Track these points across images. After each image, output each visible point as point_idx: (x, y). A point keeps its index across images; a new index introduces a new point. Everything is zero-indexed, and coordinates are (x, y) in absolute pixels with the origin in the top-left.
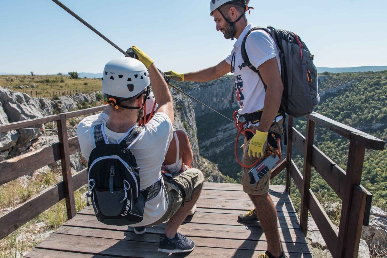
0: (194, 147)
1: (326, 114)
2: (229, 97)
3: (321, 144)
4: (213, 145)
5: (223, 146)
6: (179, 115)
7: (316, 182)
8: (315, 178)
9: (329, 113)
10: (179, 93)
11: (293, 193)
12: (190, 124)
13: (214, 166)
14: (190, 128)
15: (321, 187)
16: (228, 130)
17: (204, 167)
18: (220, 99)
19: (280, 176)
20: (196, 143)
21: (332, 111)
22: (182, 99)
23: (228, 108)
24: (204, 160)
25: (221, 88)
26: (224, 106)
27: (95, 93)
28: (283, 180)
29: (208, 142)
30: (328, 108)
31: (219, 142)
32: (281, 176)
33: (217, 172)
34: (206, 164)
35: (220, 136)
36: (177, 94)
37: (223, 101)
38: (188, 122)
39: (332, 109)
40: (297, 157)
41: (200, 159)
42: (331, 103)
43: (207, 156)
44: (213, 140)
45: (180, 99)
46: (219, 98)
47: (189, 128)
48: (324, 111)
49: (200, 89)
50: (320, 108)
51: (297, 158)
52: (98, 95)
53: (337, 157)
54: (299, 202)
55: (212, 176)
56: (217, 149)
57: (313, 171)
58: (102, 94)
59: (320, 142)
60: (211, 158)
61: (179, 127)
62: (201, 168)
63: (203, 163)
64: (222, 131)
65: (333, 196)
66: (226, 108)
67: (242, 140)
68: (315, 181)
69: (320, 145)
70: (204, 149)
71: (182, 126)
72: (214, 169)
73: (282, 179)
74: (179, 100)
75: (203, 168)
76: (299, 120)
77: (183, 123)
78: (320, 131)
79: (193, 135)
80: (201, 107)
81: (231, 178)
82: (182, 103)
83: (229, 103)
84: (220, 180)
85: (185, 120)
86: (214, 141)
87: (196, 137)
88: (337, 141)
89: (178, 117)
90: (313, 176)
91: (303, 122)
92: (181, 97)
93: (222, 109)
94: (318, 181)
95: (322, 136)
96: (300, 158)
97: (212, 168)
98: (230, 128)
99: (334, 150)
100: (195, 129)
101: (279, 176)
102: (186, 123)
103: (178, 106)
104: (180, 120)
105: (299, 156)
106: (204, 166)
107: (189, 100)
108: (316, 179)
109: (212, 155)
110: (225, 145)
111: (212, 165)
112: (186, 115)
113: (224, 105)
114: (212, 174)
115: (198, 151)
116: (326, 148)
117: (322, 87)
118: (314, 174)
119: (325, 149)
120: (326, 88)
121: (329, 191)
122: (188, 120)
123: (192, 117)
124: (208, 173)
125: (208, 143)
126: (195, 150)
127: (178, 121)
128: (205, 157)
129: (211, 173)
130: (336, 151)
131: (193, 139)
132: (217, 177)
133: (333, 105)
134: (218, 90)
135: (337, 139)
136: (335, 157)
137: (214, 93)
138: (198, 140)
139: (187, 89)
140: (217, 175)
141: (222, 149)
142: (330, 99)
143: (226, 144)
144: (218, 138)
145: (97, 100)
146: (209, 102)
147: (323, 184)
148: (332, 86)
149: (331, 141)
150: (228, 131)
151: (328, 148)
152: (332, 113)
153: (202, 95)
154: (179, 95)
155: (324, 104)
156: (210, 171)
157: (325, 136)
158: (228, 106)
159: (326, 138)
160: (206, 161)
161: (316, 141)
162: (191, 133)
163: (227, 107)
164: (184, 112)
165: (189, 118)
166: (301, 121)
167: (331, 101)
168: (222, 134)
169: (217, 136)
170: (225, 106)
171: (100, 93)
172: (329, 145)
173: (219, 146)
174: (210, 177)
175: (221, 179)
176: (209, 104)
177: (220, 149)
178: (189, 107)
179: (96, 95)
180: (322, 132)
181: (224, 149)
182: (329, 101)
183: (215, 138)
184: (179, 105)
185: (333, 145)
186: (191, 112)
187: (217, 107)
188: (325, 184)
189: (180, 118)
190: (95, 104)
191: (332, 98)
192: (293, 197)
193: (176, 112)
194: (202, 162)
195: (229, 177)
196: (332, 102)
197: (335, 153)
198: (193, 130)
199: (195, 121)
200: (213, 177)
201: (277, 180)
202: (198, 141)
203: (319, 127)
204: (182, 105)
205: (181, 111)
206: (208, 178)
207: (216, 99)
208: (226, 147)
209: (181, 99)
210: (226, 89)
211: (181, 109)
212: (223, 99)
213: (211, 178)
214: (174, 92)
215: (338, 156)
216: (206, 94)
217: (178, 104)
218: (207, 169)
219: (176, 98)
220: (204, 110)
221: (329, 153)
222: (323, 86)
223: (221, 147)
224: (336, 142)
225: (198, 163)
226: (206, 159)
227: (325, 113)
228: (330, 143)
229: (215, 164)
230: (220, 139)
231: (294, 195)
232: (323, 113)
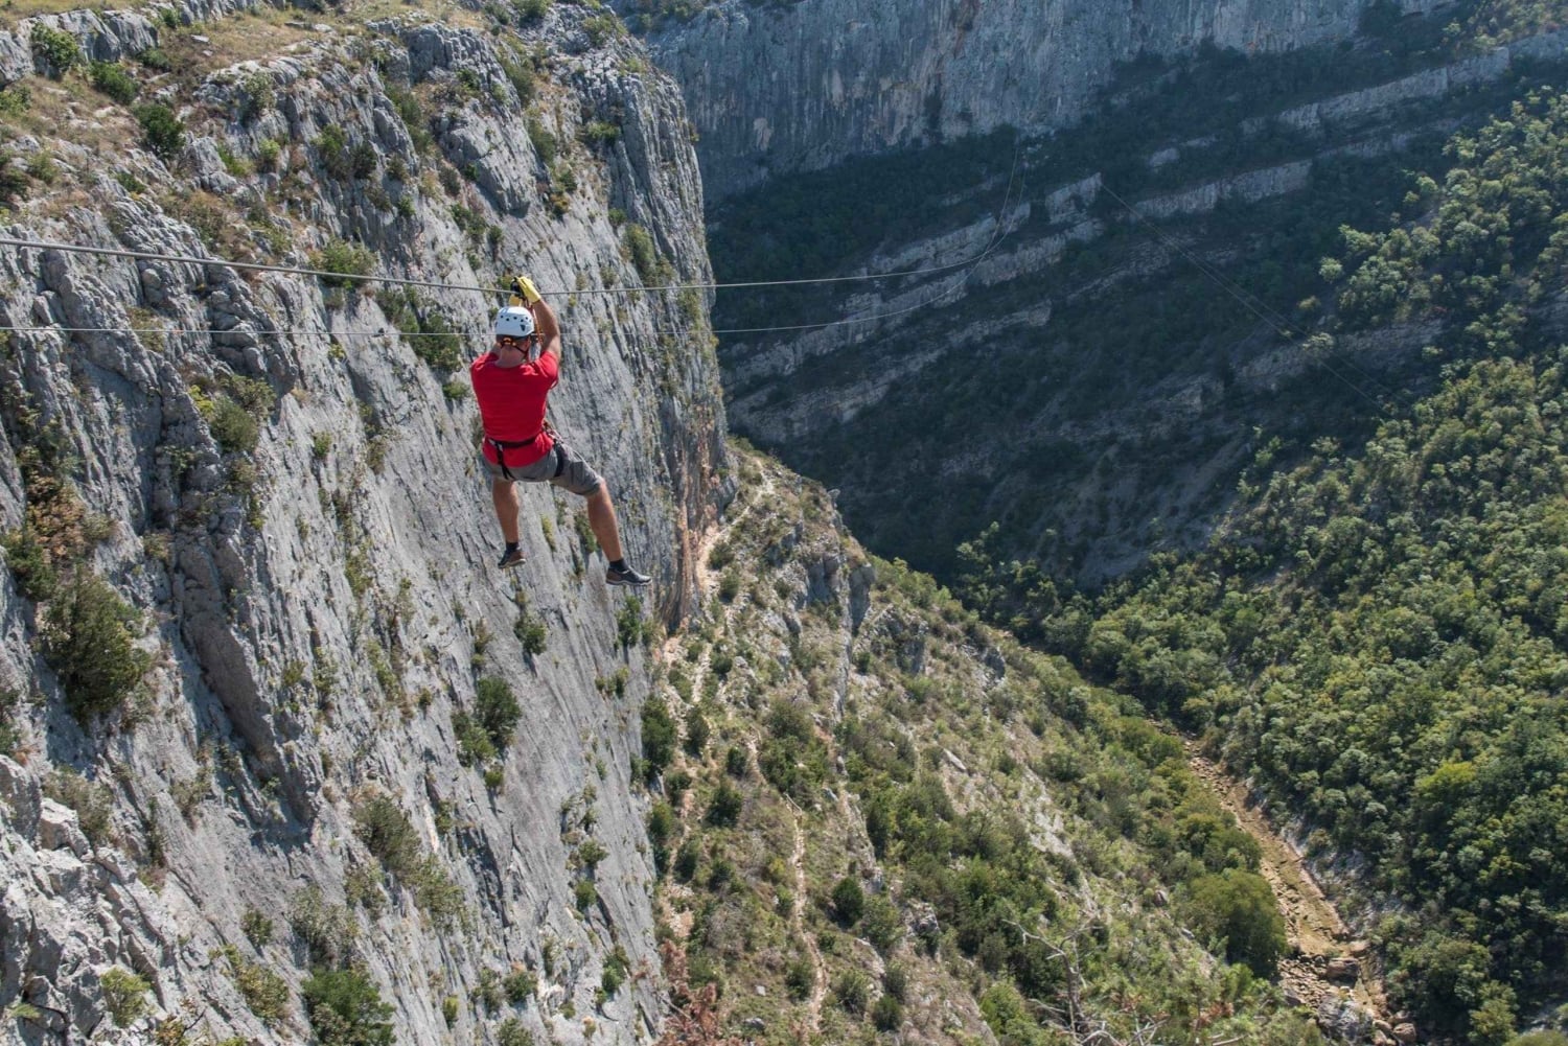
0: (688, 384)
1: (1506, 189)
2: (923, 75)
3: (1463, 374)
4: (819, 373)
5: (881, 381)
6: (600, 183)
7: (1418, 600)
8: (1415, 574)
9: (1520, 185)
10: (603, 41)
11: (1278, 663)
12: (671, 242)
13: (817, 502)
14: (667, 268)
15: (1445, 626)
16: (912, 278)
17: (752, 508)
18: (866, 85)
19: (1211, 560)
20: (705, 359)
21: (1541, 171)
22: (620, 80)
23: (917, 142)
24: (759, 463)
25: (877, 17)
26: (891, 132)
27: (25, 27)
28: (1228, 587)
29: (787, 351)
30: (1516, 154)
31: (852, 352)
32: (1218, 561)
33: (832, 533)
34: (769, 487)
35: (863, 316)
36: (586, 50)
37: (887, 96)
38: (656, 226)
39: (1542, 162)
40: (1314, 452)
41: (732, 460)
42: (1536, 124)
43: (783, 438)
44: (821, 339)
45: (605, 80)
46: (862, 78)
47: (659, 264)
48: (1497, 176)
49: (743, 20)
50: (1473, 154)
51: (1316, 458)
52: (51, 42)
53: (1548, 452)
54: (1307, 717)
55: (802, 560)
56: (843, 399)
57: (1405, 534)
58: (78, 37)
59: (1460, 364)
60: (805, 451)
61: (593, 261)
62: (737, 514)
63: (750, 482)
64: (877, 284)
65: (1507, 680)
66: (901, 143)
67: (993, 346)
68: (1415, 590)
69: (1454, 382)
70: (762, 396)
71: (614, 252)
72: (814, 519)
73: (1223, 581)
74: (598, 83)
75: (746, 512)
76: (1344, 228)
77: (622, 231)
78: (1463, 293)
79: (687, 313)
80: (748, 136)
81: (916, 574)
82: (617, 104)
83: (922, 109)
84: (851, 580)
85: (633, 216)
86: (822, 349)
87: (703, 322)
88: (1556, 357)
89: (590, 192)
90: (1402, 566)
91: (1365, 237)
92: (612, 65)
93: (876, 152)
94: (1430, 592)
95: (1473, 326)
96: (1336, 454)
97: (805, 512)
98: (924, 270)
99: (1532, 410)
100: (699, 274)
101: (1203, 563)
102: (643, 234)
103: (594, 126)
104: (605, 213)
105: (1327, 444)
106: (757, 501)
107: (662, 88)
108: (1419, 583)
109: (812, 433)
110: (893, 374)
111: (807, 494)
112: (645, 185)
113: (892, 124)
114: (799, 549)
115: (715, 406)
116: (1486, 397)
117: (1493, 20)
118: (1408, 550)
119: (1481, 402)
120: (1516, 30)
121: (1487, 652)
122: (655, 213)
123: (681, 197)
124: (778, 540)
125: (785, 358)
126: (695, 400)
127: (592, 218)
128: (762, 447)
129: (798, 539)
130: (1543, 418)
131: (685, 338)
132: (829, 569)
133: (1551, 135)
134: (856, 27)
135: (1558, 346)
136: (1540, 452)
137: (830, 47)
138: (716, 340)
139: (665, 18)
140: (830, 554)
141: (876, 394)
142: (1535, 100)
143: (897, 365)
144: (846, 327)
145: (39, 73)
146: (800, 105)
147: (1458, 612)
148: (1554, 19)
149: (1519, 358)
150: (911, 287)
151: (1502, 398)
152: (1542, 183)
153: (757, 56)
154: (600, 54)
155: (1497, 132)
156: (792, 531)
157: (1490, 327)
158: (916, 130)
159: (1493, 338)
160: (770, 467)
161: (1434, 356)
162: (671, 297)
163: (908, 141)
164: (628, 165)
165: (661, 206)
166: (1354, 232)
167: (1540, 111)
168: (877, 303)
169: (842, 316)
170: (898, 129)
171: (62, 25)
172: (1507, 380)
173: (852, 380)
174: (787, 567)
175: (858, 580)
176: (801, 113)
177: (860, 398)
178: (664, 134)
179: (32, 37)
180: (1474, 301)
181: (888, 395)
182: (1528, 112)
183: (832, 327)
184: (601, 119)
185: (1530, 383)
186: (675, 165)
187: (851, 133)
188: (1468, 614)
189: (604, 200)
190: (24, 99)
191: (1546, 96)
192: (1277, 683)
193: (580, 160)
194: (743, 475)
195: (904, 569)
196: (1542, 119)
197: (1538, 426)
198: (686, 276)
199: (701, 225)
200: (808, 566)
201: (1191, 584)
202: (719, 348)
203: (1458, 273)
204: (617, 121)
205: (613, 159)
206: (779, 574)
207: (846, 87)
208: (894, 386)
209: (613, 80)
210: (905, 20)
211: (610, 141)
212: (885, 84)
213: (797, 571)
214: (570, 34)
215: (1554, 449)
216: (781, 55)
217: (591, 108)
218: (774, 516)
219: (580, 73)
220: (770, 152)
221: (1506, 430)
222: (1500, 13)
223: (869, 384)
224: (1550, 365)
225: (716, 479)
226: (770, 460)
227: (1496, 183)
228: (1514, 370)
229: (822, 490)
230: (859, 337)
231: (1285, 677)
232: (1484, 182)
